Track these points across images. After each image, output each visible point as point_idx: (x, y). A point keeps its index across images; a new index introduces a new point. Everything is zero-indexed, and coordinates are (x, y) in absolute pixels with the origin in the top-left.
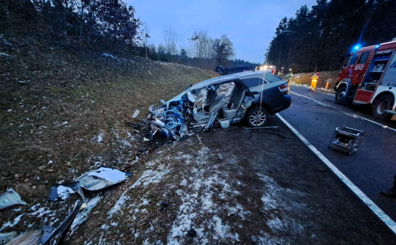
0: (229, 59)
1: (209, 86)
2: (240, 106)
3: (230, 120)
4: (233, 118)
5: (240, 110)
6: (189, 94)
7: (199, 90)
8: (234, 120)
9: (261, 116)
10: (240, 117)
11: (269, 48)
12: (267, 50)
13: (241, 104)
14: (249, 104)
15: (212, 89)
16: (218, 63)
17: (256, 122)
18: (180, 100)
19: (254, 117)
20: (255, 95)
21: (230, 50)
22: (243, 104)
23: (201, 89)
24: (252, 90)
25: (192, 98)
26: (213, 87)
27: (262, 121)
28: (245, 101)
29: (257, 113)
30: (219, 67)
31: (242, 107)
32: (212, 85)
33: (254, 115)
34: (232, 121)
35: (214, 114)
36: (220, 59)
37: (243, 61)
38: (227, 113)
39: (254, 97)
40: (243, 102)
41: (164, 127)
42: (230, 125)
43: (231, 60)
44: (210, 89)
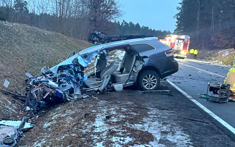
0: (113, 21)
1: (101, 50)
2: (132, 69)
3: (123, 84)
4: (127, 82)
5: (132, 73)
6: (79, 58)
7: (91, 54)
8: (127, 84)
9: (152, 79)
10: (133, 81)
11: (180, 6)
12: (178, 8)
13: (133, 68)
14: (140, 68)
15: (104, 53)
16: (93, 28)
17: (148, 85)
18: (71, 65)
19: (147, 80)
20: (144, 59)
21: (113, 6)
22: (134, 68)
23: (93, 53)
24: (141, 55)
25: (83, 63)
26: (105, 51)
27: (154, 85)
28: (136, 65)
29: (148, 76)
30: (95, 35)
31: (134, 70)
32: (103, 50)
33: (145, 78)
34: (125, 85)
35: (108, 77)
36: (95, 20)
37: (138, 25)
38: (120, 77)
39: (143, 61)
40: (135, 66)
41: (59, 89)
42: (124, 88)
43: (115, 23)
44: (102, 53)
